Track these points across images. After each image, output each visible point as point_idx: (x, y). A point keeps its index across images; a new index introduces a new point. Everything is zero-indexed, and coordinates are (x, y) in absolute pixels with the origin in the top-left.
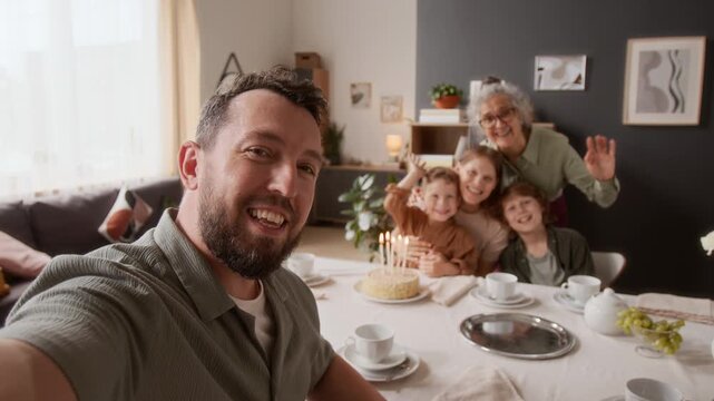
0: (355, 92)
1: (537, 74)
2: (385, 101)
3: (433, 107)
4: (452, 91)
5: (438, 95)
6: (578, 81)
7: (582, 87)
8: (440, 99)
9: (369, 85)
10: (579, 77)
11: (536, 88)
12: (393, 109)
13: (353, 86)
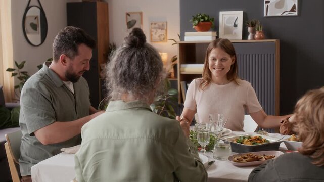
0: (130, 19)
1: (265, 5)
2: (153, 26)
3: (194, 30)
4: (206, 18)
5: (196, 22)
6: (293, 10)
7: (296, 14)
8: (198, 25)
9: (141, 14)
10: (294, 7)
11: (265, 15)
12: (160, 32)
13: (128, 14)
